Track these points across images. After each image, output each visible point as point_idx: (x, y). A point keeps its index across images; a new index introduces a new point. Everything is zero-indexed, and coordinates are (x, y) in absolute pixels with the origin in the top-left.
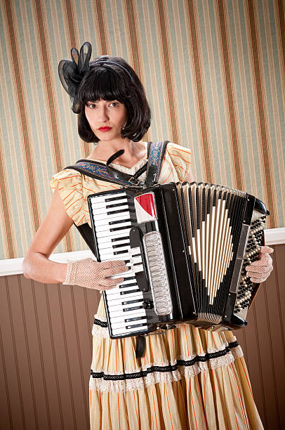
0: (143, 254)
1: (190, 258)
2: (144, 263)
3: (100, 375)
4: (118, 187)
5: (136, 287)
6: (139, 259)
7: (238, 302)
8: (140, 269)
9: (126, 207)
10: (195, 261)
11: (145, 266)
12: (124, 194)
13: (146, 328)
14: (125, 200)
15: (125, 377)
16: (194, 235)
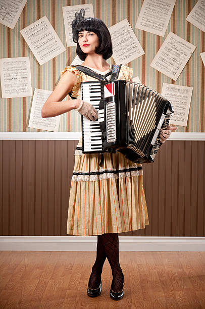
0: (105, 113)
1: (128, 117)
2: (105, 117)
3: (77, 174)
4: (97, 80)
5: (99, 130)
6: (103, 115)
7: (153, 150)
8: (103, 120)
9: (100, 90)
10: (131, 119)
11: (105, 119)
12: (100, 84)
13: (101, 150)
14: (100, 87)
15: (90, 174)
16: (133, 107)
